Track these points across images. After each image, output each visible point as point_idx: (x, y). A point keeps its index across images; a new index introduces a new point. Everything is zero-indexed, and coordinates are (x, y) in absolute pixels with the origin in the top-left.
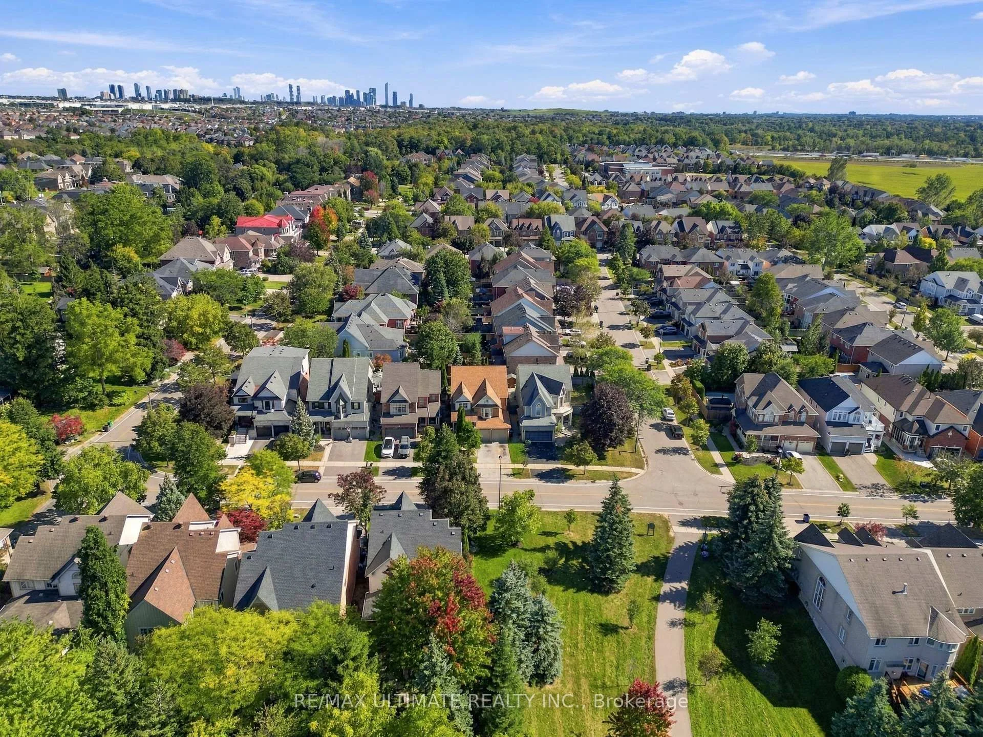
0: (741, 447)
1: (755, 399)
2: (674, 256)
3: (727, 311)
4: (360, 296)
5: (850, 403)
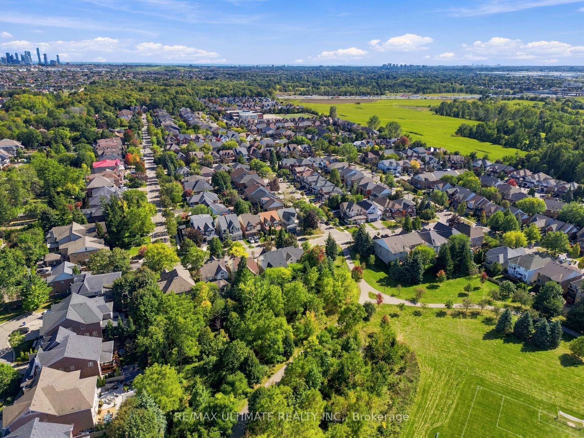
0: (347, 224)
1: (348, 209)
2: (295, 163)
3: (326, 183)
4: (193, 194)
5: (372, 207)
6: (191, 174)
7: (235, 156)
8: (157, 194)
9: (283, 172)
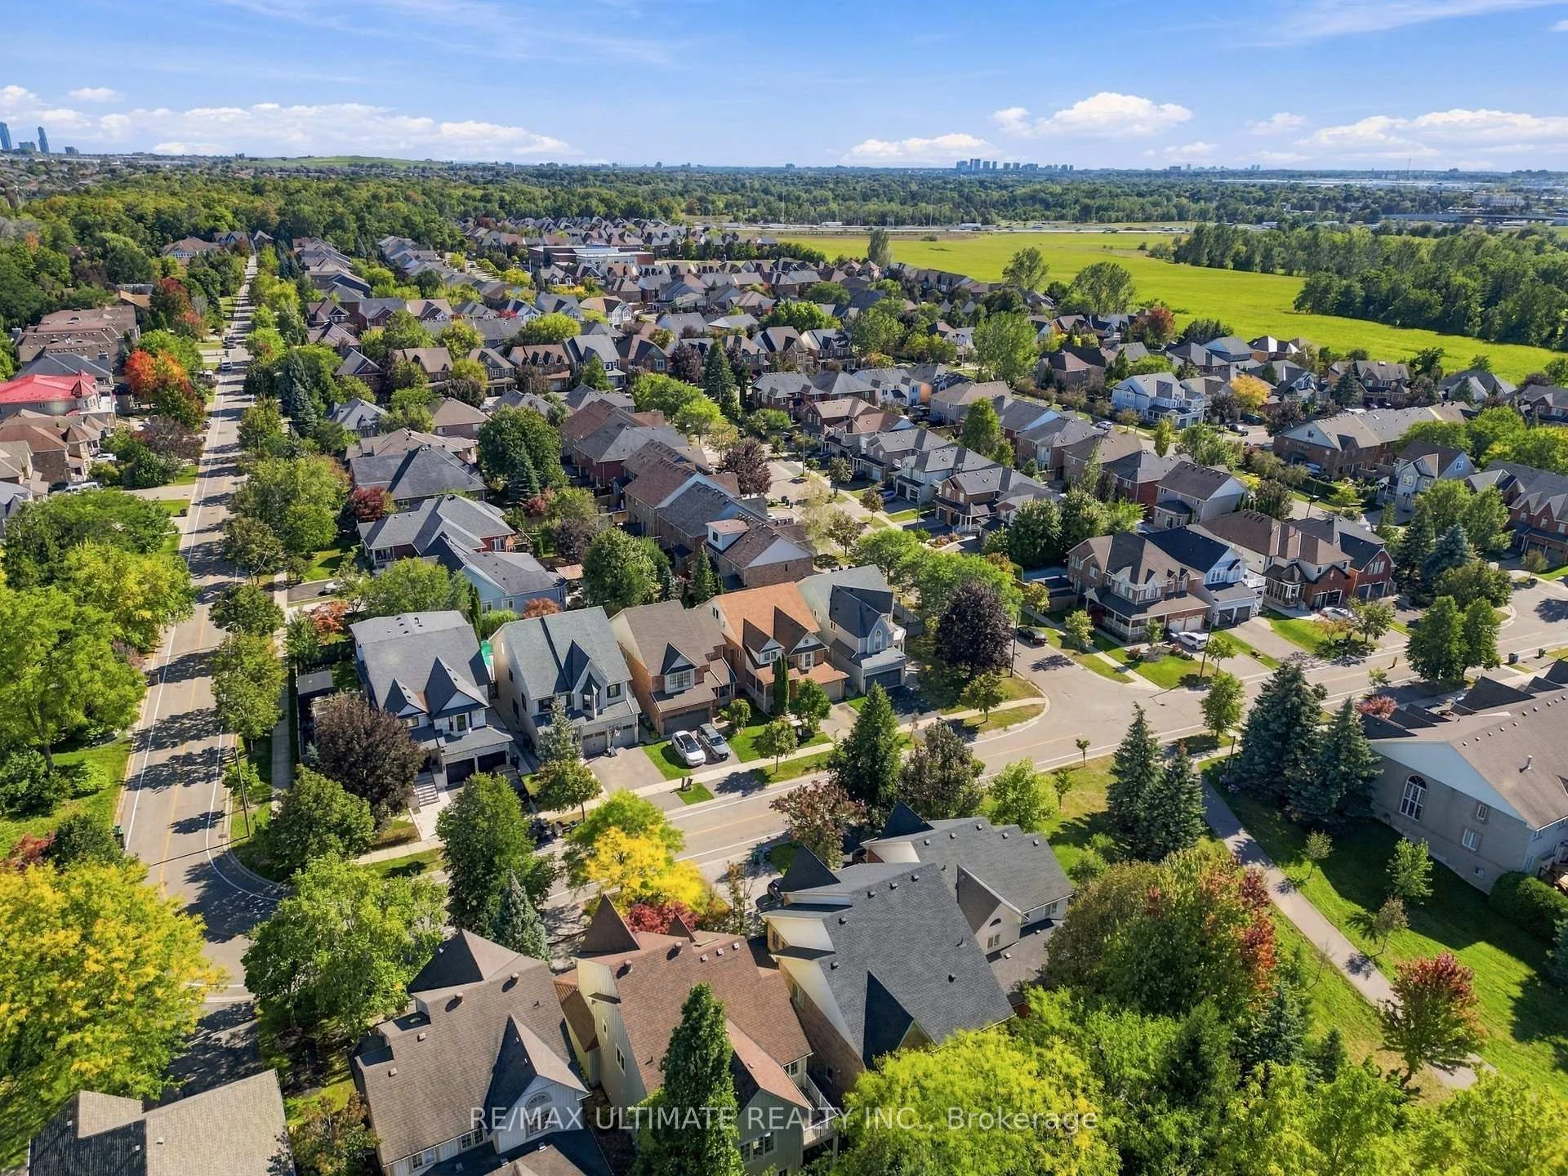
0: (1129, 640)
1: (1127, 570)
2: (806, 387)
3: (960, 458)
4: (389, 507)
5: (1227, 557)
6: (389, 427)
7: (570, 367)
8: (222, 513)
9: (767, 422)
